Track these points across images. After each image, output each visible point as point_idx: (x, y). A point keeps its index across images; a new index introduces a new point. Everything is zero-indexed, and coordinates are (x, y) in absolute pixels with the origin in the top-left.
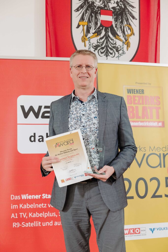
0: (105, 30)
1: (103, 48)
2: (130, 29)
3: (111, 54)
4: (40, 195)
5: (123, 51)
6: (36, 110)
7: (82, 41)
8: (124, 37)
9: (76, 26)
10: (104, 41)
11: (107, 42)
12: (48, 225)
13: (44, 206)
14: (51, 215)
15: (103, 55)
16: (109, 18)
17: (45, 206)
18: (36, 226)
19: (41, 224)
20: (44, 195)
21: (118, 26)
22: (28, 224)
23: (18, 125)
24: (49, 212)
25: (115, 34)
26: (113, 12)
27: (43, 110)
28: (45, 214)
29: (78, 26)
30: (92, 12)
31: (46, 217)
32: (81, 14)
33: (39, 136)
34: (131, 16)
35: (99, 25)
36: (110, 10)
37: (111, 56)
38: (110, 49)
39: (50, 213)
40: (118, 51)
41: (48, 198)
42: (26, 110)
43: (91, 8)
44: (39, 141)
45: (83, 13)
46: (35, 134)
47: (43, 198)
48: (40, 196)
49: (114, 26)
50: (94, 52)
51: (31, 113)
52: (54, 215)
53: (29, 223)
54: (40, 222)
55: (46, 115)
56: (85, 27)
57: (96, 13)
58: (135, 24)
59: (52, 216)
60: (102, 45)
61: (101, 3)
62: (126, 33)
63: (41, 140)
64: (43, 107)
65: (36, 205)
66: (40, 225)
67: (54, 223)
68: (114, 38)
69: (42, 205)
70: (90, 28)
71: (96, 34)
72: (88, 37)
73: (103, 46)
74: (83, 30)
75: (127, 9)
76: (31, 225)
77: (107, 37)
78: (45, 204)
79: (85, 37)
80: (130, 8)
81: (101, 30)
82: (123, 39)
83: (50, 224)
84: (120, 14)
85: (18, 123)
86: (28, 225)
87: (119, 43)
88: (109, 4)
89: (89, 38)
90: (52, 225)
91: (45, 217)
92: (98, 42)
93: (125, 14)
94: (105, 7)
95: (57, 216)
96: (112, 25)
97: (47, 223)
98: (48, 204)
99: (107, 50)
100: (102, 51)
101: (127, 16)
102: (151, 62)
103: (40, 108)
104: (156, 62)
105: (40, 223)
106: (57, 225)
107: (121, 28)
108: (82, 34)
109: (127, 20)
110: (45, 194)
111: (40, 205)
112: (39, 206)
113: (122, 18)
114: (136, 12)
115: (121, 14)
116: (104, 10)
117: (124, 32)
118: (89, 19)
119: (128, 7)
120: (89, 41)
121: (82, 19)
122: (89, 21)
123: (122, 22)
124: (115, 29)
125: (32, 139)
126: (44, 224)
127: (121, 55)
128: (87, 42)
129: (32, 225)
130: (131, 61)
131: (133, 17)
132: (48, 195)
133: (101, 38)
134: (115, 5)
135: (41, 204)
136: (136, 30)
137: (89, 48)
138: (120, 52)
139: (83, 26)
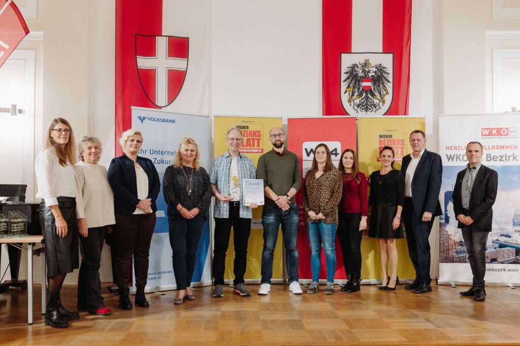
0: (366, 93)
1: (363, 106)
2: (385, 90)
3: (370, 109)
5: (379, 106)
7: (348, 102)
8: (380, 96)
10: (364, 101)
11: (367, 101)
15: (363, 111)
16: (369, 84)
21: (376, 89)
23: (303, 161)
25: (373, 95)
26: (372, 79)
29: (345, 93)
30: (356, 81)
32: (348, 84)
34: (386, 80)
35: (361, 89)
36: (369, 78)
38: (369, 106)
40: (375, 107)
42: (309, 151)
43: (356, 79)
45: (350, 82)
49: (373, 89)
50: (357, 109)
51: (312, 153)
56: (351, 92)
57: (359, 81)
58: (390, 87)
61: (363, 73)
62: (382, 93)
68: (372, 98)
70: (355, 92)
71: (359, 96)
73: (364, 104)
74: (349, 94)
75: (383, 76)
77: (367, 97)
79: (350, 99)
80: (385, 75)
81: (362, 93)
82: (380, 98)
87: (376, 101)
88: (369, 73)
89: (353, 99)
92: (360, 102)
93: (382, 79)
94: (365, 77)
96: (371, 89)
99: (367, 107)
100: (363, 108)
101: (383, 81)
102: (402, 115)
104: (405, 115)
107: (378, 90)
108: (348, 97)
109: (383, 84)
113: (379, 83)
114: (390, 77)
115: (378, 80)
116: (365, 79)
117: (380, 93)
119: (383, 74)
120: (354, 101)
121: (349, 87)
122: (354, 87)
123: (379, 86)
124: (374, 91)
127: (377, 110)
128: (352, 103)
130: (384, 115)
131: (388, 81)
133: (362, 99)
134: (374, 74)
136: (390, 90)
137: (354, 107)
138: (377, 107)
139: (349, 91)
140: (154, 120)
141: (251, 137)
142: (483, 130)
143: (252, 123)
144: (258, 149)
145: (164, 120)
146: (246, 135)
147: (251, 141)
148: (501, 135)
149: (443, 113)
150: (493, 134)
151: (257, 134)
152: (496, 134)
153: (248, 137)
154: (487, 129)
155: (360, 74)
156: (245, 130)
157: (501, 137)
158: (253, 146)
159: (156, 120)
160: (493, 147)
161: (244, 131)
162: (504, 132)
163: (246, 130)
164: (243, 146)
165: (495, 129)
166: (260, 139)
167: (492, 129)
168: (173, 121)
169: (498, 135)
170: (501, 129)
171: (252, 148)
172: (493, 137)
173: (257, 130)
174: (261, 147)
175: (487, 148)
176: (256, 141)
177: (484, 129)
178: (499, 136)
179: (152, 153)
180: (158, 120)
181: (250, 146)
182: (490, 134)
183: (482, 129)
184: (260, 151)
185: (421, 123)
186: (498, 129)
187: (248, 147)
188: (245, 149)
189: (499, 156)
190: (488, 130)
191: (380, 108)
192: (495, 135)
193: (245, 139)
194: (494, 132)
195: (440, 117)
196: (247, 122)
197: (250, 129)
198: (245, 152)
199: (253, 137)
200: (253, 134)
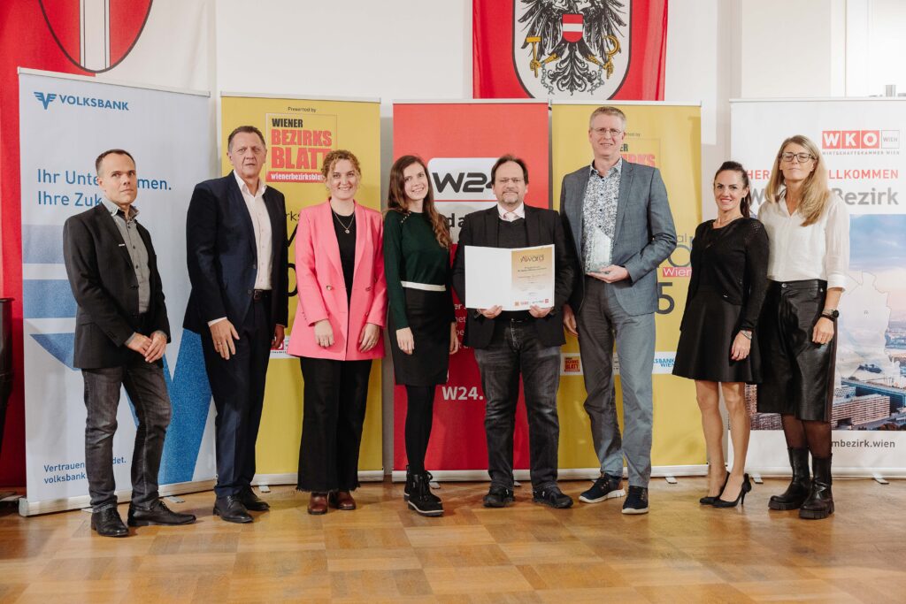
0: (570, 48)
1: (565, 78)
2: (612, 42)
3: (580, 86)
5: (600, 80)
6: (456, 179)
7: (532, 68)
8: (602, 56)
9: (522, 45)
10: (567, 66)
11: (572, 68)
15: (565, 88)
16: (577, 28)
21: (592, 40)
25: (586, 53)
26: (584, 17)
27: (466, 179)
29: (524, 46)
30: (548, 20)
32: (530, 25)
33: (460, 219)
34: (615, 20)
35: (559, 39)
36: (578, 14)
37: (579, 89)
38: (578, 77)
40: (590, 80)
42: (441, 180)
43: (548, 14)
44: (459, 225)
45: (534, 23)
46: (453, 215)
49: (585, 40)
50: (550, 84)
51: (449, 184)
55: (470, 186)
56: (537, 46)
57: (555, 21)
58: (623, 34)
60: (564, 72)
61: (564, 3)
62: (606, 50)
63: (462, 224)
64: (466, 175)
68: (584, 60)
70: (545, 46)
71: (555, 55)
72: (541, 61)
73: (566, 74)
74: (533, 50)
75: (609, 9)
77: (572, 58)
79: (536, 61)
80: (614, 8)
81: (562, 49)
82: (601, 60)
84: (596, 19)
87: (593, 67)
88: (577, 4)
89: (543, 62)
92: (557, 68)
93: (606, 18)
94: (570, 10)
96: (582, 39)
99: (573, 80)
100: (564, 82)
101: (608, 21)
102: (650, 99)
103: (461, 176)
104: (657, 99)
107: (597, 41)
108: (531, 58)
109: (609, 28)
113: (599, 26)
114: (624, 14)
115: (598, 19)
116: (569, 15)
117: (601, 49)
118: (543, 32)
119: (610, 7)
120: (543, 67)
121: (532, 32)
122: (544, 35)
123: (599, 32)
124: (587, 44)
127: (596, 87)
128: (539, 70)
130: (610, 99)
131: (620, 22)
133: (563, 62)
134: (589, 5)
136: (624, 43)
137: (543, 79)
138: (596, 82)
139: (534, 43)
140: (76, 101)
141: (307, 147)
142: (826, 135)
143: (310, 112)
145: (101, 102)
146: (296, 140)
147: (309, 154)
148: (864, 146)
149: (739, 97)
150: (847, 144)
151: (323, 139)
152: (854, 144)
153: (302, 146)
154: (834, 133)
155: (557, 4)
156: (293, 128)
157: (864, 150)
158: (314, 166)
159: (81, 101)
160: (846, 174)
161: (292, 132)
162: (870, 139)
163: (297, 129)
164: (290, 166)
165: (851, 133)
166: (330, 150)
167: (844, 133)
168: (124, 106)
169: (857, 147)
170: (864, 133)
171: (310, 170)
172: (847, 150)
173: (323, 130)
175: (834, 175)
176: (320, 156)
177: (829, 133)
178: (860, 150)
179: (71, 180)
180: (86, 101)
181: (307, 167)
182: (841, 144)
183: (824, 132)
185: (690, 118)
186: (858, 132)
187: (303, 170)
188: (295, 173)
189: (860, 194)
190: (837, 135)
191: (601, 83)
192: (851, 147)
193: (295, 149)
194: (849, 139)
195: (732, 106)
196: (299, 110)
197: (306, 127)
198: (295, 181)
199: (313, 147)
200: (312, 138)
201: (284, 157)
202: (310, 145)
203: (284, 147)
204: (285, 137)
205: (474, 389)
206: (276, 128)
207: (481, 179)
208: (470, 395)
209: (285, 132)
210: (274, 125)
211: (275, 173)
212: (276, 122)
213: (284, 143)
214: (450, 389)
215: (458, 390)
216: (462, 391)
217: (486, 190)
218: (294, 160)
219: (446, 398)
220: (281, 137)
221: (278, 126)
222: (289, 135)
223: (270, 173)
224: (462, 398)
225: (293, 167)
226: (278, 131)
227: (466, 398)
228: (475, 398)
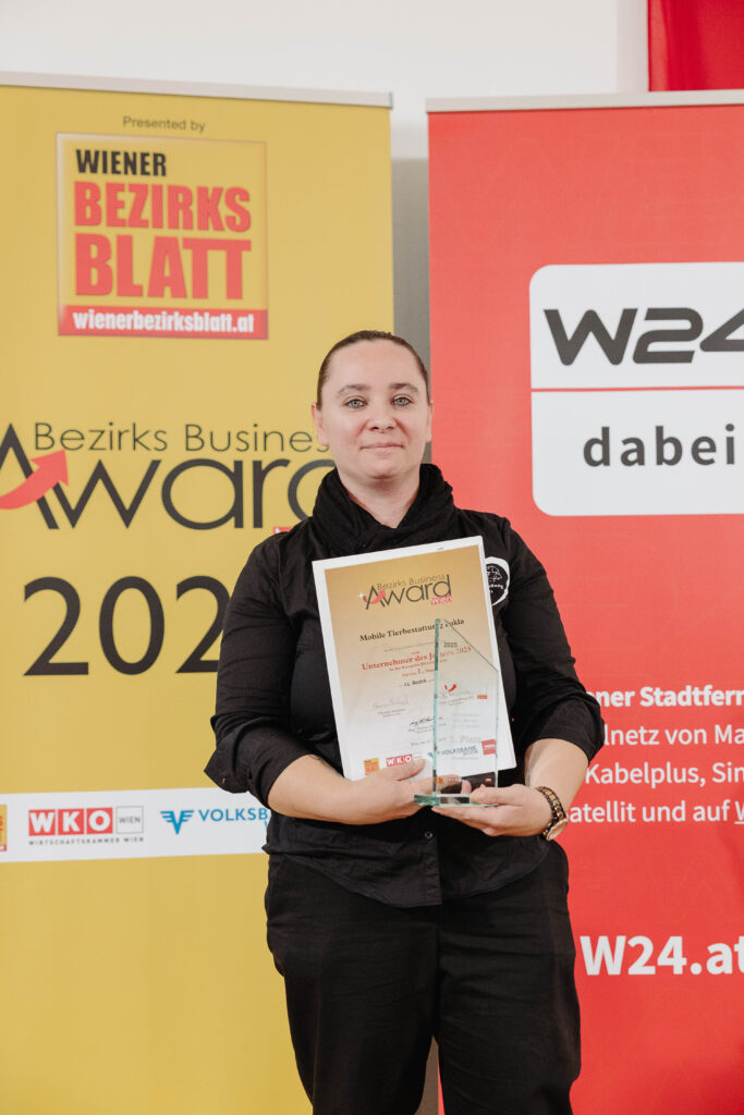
4: (633, 693)
6: (612, 330)
12: (668, 819)
13: (648, 737)
14: (680, 777)
17: (653, 737)
18: (616, 820)
19: (637, 814)
20: (648, 693)
22: (583, 812)
23: (534, 396)
24: (668, 764)
27: (641, 327)
28: (654, 771)
31: (657, 784)
33: (626, 442)
39: (675, 770)
41: (664, 707)
42: (570, 330)
44: (625, 460)
46: (606, 431)
47: (643, 703)
48: (630, 695)
51: (591, 341)
52: (693, 778)
53: (587, 808)
54: (630, 805)
55: (654, 347)
59: (684, 780)
63: (633, 457)
64: (641, 315)
65: (613, 733)
66: (633, 817)
67: (690, 812)
69: (639, 735)
76: (594, 814)
78: (651, 731)
83: (677, 813)
85: (534, 385)
86: (579, 814)
90: (683, 818)
91: (654, 786)
95: (703, 780)
97: (660, 809)
98: (667, 732)
103: (628, 317)
105: (631, 808)
106: (703, 818)
110: (650, 689)
111: (632, 734)
112: (628, 737)
125: (597, 451)
126: (649, 815)
129: (599, 817)
132: (667, 693)
135: (638, 729)
141: (180, 234)
143: (188, 132)
144: (236, 314)
146: (147, 213)
147: (186, 256)
151: (224, 210)
153: (166, 232)
156: (139, 179)
158: (201, 290)
161: (133, 188)
163: (150, 180)
164: (133, 290)
166: (246, 245)
173: (227, 185)
174: (250, 300)
176: (217, 261)
181: (179, 292)
184: (246, 324)
187: (167, 300)
188: (144, 311)
193: (143, 242)
196: (155, 124)
197: (175, 176)
198: (144, 333)
199: (196, 233)
200: (194, 208)
201: (113, 263)
202: (188, 226)
203: (111, 234)
204: (115, 205)
205: (675, 942)
206: (88, 177)
207: (685, 325)
208: (663, 960)
209: (114, 189)
210: (82, 169)
211: (83, 309)
212: (87, 161)
213: (114, 221)
214: (603, 941)
215: (627, 946)
216: (640, 948)
217: (699, 355)
218: (141, 274)
219: (593, 969)
220: (102, 203)
221: (94, 169)
222: (127, 197)
223: (72, 310)
224: (639, 968)
225: (137, 291)
226: (94, 188)
227: (651, 970)
228: (678, 971)
